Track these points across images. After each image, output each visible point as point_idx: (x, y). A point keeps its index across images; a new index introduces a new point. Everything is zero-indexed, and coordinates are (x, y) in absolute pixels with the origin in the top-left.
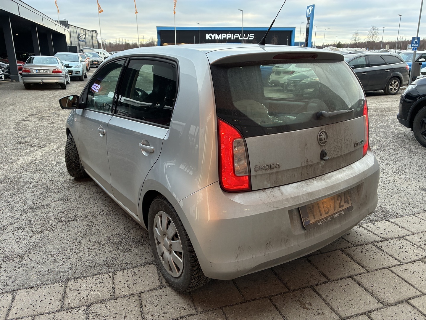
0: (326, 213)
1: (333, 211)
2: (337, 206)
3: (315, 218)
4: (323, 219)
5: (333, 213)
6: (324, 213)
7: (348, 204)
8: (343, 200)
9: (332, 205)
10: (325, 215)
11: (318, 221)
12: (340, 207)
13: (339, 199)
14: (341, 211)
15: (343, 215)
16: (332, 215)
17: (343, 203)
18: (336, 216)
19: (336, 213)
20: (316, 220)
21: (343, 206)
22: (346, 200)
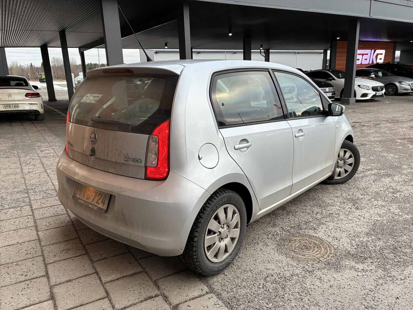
0: (87, 199)
1: (91, 201)
2: (95, 200)
3: (80, 195)
4: (83, 200)
5: (90, 202)
6: (86, 197)
7: (103, 206)
8: (102, 199)
9: (93, 196)
10: (86, 199)
11: (80, 199)
12: (97, 203)
13: (100, 196)
14: (96, 206)
15: (95, 210)
16: (89, 203)
17: (100, 202)
18: (90, 206)
19: (92, 204)
20: (80, 197)
21: (99, 204)
22: (103, 201)
